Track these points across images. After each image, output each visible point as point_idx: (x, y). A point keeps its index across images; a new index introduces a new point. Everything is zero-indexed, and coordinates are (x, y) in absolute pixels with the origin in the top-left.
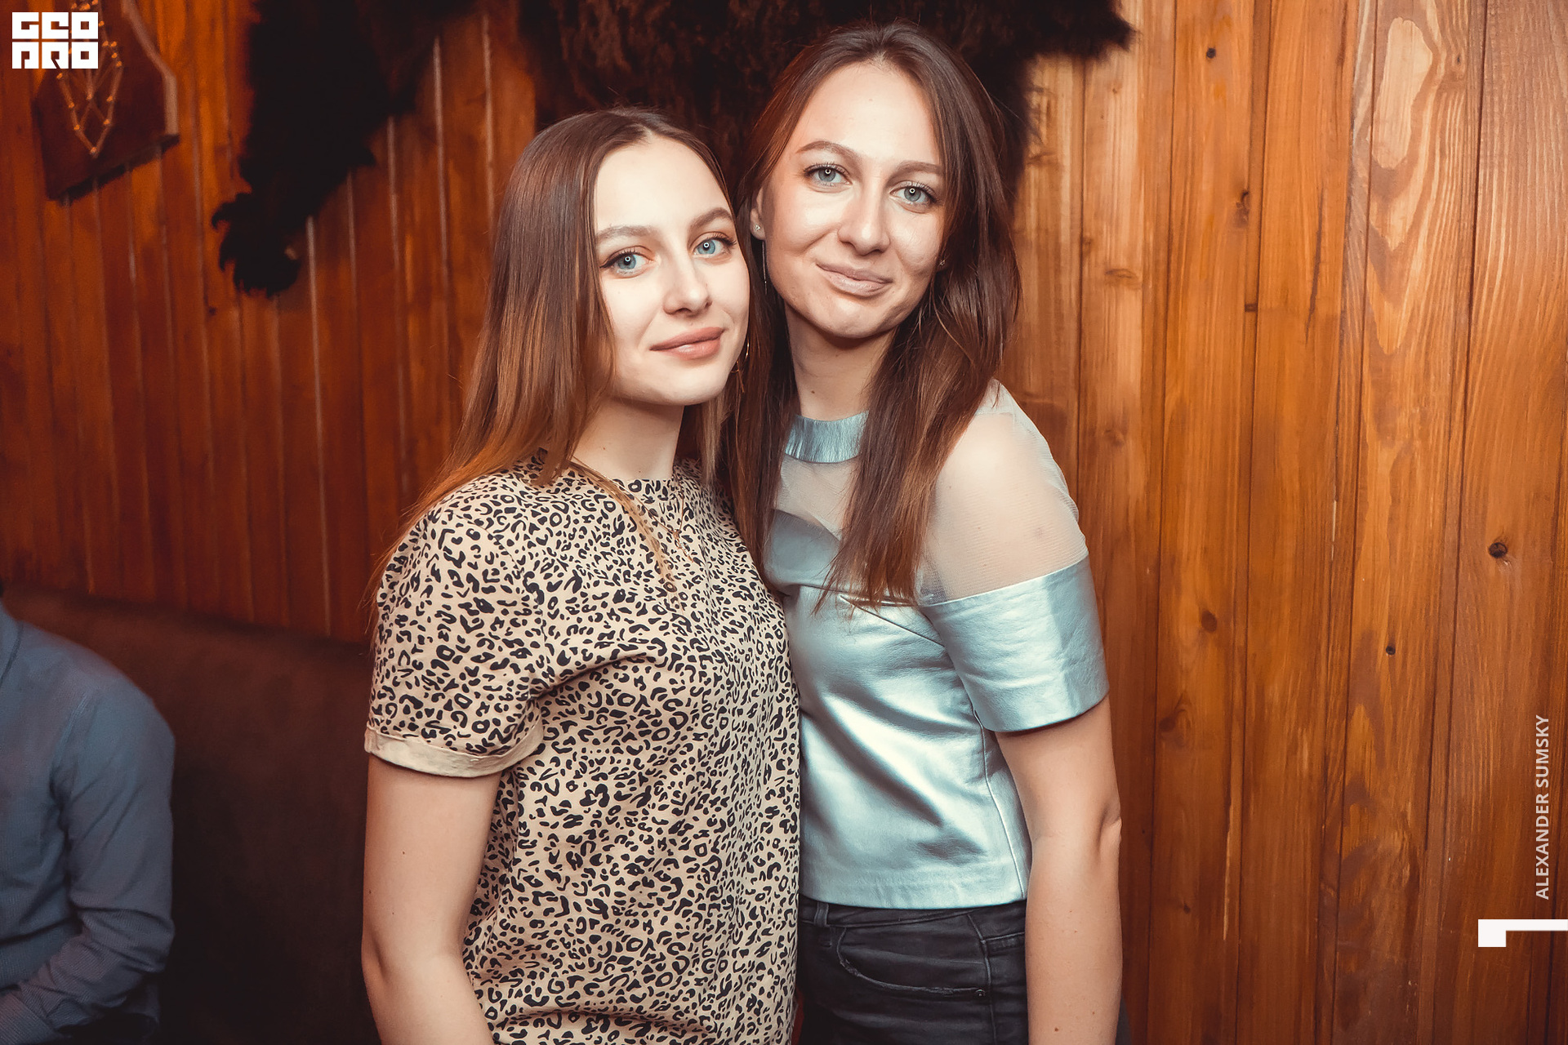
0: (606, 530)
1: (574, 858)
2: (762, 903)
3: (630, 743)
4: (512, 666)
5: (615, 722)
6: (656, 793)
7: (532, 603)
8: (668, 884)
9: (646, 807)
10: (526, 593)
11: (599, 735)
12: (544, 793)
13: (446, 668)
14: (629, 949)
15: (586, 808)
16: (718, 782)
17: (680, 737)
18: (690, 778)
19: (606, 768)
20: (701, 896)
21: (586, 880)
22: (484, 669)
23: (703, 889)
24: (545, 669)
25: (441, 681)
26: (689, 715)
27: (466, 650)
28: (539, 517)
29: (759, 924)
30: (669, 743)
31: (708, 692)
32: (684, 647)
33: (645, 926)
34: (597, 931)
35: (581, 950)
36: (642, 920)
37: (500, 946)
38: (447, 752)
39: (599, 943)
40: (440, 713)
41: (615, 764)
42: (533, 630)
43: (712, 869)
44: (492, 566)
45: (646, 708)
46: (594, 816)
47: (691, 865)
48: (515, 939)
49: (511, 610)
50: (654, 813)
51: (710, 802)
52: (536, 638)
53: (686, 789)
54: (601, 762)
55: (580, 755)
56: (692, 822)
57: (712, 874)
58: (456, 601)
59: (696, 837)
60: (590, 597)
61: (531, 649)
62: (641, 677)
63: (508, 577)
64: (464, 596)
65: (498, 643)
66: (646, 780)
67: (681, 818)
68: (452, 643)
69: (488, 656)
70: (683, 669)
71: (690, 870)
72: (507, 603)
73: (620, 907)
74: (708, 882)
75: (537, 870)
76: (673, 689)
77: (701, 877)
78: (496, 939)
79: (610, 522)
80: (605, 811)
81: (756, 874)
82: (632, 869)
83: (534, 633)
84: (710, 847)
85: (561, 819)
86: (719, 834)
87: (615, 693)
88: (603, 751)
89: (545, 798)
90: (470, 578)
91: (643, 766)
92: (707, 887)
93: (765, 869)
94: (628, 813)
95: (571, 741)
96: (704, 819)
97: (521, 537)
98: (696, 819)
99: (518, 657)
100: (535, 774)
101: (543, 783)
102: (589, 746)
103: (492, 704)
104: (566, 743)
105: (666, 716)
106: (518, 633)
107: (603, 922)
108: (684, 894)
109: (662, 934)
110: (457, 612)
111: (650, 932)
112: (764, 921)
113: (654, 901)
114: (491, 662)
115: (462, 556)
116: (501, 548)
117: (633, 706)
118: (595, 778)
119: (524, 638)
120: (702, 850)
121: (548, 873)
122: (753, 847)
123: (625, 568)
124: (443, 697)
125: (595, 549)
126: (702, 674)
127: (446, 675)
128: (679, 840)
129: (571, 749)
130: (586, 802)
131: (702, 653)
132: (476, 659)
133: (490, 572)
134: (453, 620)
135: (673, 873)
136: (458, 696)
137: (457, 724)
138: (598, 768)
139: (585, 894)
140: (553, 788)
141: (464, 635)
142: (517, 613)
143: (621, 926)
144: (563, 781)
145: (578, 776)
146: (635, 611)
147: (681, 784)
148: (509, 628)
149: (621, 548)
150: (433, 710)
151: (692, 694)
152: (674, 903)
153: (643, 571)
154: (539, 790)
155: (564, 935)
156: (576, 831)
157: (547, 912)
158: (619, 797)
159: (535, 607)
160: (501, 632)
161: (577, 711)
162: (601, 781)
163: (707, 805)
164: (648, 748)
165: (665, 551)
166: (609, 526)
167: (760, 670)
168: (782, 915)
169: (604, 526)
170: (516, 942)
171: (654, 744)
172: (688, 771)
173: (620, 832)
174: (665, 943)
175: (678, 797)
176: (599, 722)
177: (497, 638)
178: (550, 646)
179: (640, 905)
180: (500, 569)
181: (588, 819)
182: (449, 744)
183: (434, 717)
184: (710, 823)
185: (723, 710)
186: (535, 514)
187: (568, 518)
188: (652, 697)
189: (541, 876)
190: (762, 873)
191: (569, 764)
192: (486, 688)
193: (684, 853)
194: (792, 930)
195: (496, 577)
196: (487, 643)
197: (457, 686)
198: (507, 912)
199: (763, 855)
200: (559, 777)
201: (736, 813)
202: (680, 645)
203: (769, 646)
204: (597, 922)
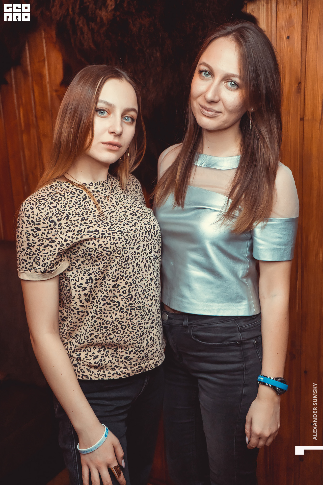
0: (80, 200)
1: (87, 300)
2: (151, 308)
3: (96, 263)
4: (50, 246)
5: (90, 257)
6: (107, 276)
7: (52, 226)
8: (115, 303)
9: (105, 280)
10: (50, 223)
11: (87, 262)
12: (75, 281)
13: (31, 249)
14: (107, 324)
15: (87, 285)
16: (127, 271)
17: (111, 258)
18: (116, 270)
19: (91, 271)
20: (126, 306)
21: (92, 305)
22: (42, 248)
23: (127, 304)
24: (61, 244)
25: (31, 253)
26: (112, 251)
27: (36, 243)
28: (54, 199)
29: (151, 314)
30: (108, 261)
31: (117, 243)
32: (106, 231)
33: (110, 317)
34: (95, 319)
35: (92, 325)
36: (109, 315)
37: (71, 328)
38: (36, 274)
39: (97, 323)
40: (32, 263)
41: (93, 270)
42: (55, 234)
43: (129, 298)
44: (38, 217)
45: (97, 251)
46: (90, 287)
47: (122, 297)
48: (74, 325)
49: (46, 229)
50: (107, 282)
51: (125, 277)
52: (56, 236)
53: (115, 274)
54: (89, 270)
55: (83, 269)
56: (120, 284)
57: (129, 299)
58: (29, 229)
59: (122, 288)
60: (72, 221)
61: (55, 240)
62: (94, 242)
63: (44, 219)
64: (31, 227)
65: (44, 240)
66: (103, 273)
67: (115, 283)
68: (31, 242)
69: (42, 244)
70: (106, 237)
71: (122, 299)
72: (45, 227)
73: (101, 311)
74: (128, 302)
75: (77, 305)
76: (104, 244)
77: (126, 300)
78: (69, 326)
79: (81, 197)
80: (93, 284)
81: (149, 299)
82: (103, 300)
83: (55, 235)
84: (127, 291)
85: (81, 289)
86: (130, 287)
87: (87, 248)
88: (89, 266)
89: (75, 283)
90: (32, 221)
91: (101, 269)
92: (128, 303)
93: (151, 297)
94: (100, 283)
95: (80, 265)
96: (124, 282)
97: (47, 206)
98: (121, 283)
99: (51, 243)
100: (72, 276)
101: (74, 279)
102: (85, 266)
103: (46, 258)
104: (78, 266)
105: (104, 253)
106: (50, 236)
107: (97, 316)
108: (121, 306)
109: (116, 319)
110: (31, 232)
111: (112, 318)
112: (152, 313)
113: (112, 309)
114: (43, 245)
115: (29, 215)
116: (40, 211)
117: (93, 251)
118: (89, 275)
119: (52, 237)
120: (124, 292)
121: (80, 306)
122: (147, 291)
123: (86, 210)
124: (32, 258)
125: (76, 206)
126: (114, 238)
127: (31, 251)
128: (116, 290)
129: (80, 268)
130: (87, 283)
131: (113, 232)
132: (39, 245)
133: (38, 219)
134: (30, 235)
135: (117, 300)
136: (36, 257)
137: (38, 265)
138: (89, 272)
139: (93, 308)
140: (77, 280)
141: (34, 239)
142: (48, 230)
143: (103, 317)
144: (80, 277)
145: (84, 275)
146: (89, 223)
147: (113, 272)
148: (47, 235)
149: (85, 204)
150: (30, 262)
151: (111, 244)
152: (118, 309)
153: (93, 211)
154: (73, 281)
155: (88, 321)
156: (86, 292)
157: (82, 316)
158: (96, 279)
159: (54, 227)
160: (45, 236)
161: (79, 256)
162: (91, 276)
163: (124, 278)
164: (101, 263)
165: (102, 203)
166: (81, 198)
167: (141, 235)
168: (156, 311)
169: (79, 199)
170: (75, 326)
171: (103, 262)
172: (115, 268)
173: (98, 289)
174: (117, 321)
175: (113, 276)
176: (86, 258)
177: (44, 238)
178: (61, 238)
179: (108, 310)
180: (41, 217)
181: (88, 288)
182: (36, 271)
183: (31, 264)
184: (126, 284)
185: (125, 248)
186: (52, 199)
187: (65, 198)
188: (98, 248)
189: (78, 307)
190: (151, 298)
191: (81, 272)
192: (44, 253)
193: (119, 294)
194: (159, 315)
195: (40, 220)
196: (41, 240)
197: (35, 254)
198: (71, 318)
199: (150, 293)
200: (79, 276)
201: (136, 280)
202: (105, 230)
203: (145, 227)
204: (95, 316)
